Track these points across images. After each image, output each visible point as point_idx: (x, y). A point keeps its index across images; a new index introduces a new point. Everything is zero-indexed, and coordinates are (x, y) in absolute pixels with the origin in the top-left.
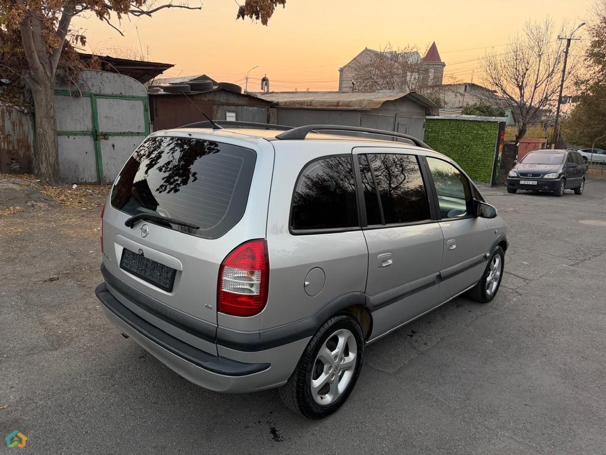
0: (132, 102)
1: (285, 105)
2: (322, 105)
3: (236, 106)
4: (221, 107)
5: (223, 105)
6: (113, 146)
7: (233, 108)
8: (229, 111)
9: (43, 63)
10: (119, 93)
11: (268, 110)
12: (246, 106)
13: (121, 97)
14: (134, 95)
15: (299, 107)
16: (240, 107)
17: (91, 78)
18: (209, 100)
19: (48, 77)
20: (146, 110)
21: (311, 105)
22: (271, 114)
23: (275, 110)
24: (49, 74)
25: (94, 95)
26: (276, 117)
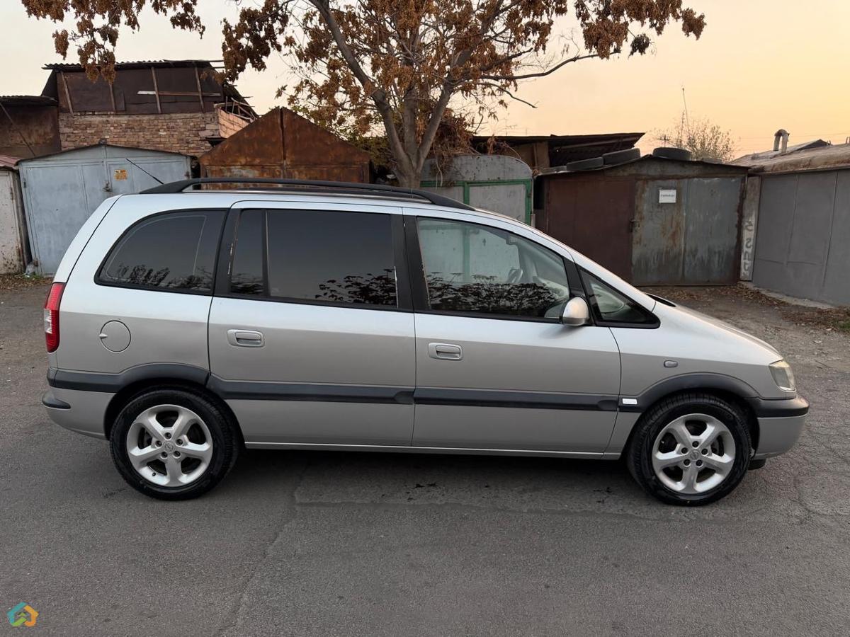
0: (512, 188)
1: (772, 170)
2: (826, 163)
3: (678, 179)
4: (650, 183)
5: (654, 179)
6: (484, 241)
7: (673, 182)
8: (665, 188)
9: (409, 154)
10: (496, 178)
11: (743, 181)
12: (698, 177)
13: (499, 182)
14: (515, 178)
15: (791, 170)
16: (686, 180)
17: (466, 163)
18: (630, 175)
19: (413, 168)
20: (528, 196)
21: (809, 165)
22: (749, 187)
23: (756, 180)
24: (414, 164)
25: (468, 183)
26: (757, 189)
